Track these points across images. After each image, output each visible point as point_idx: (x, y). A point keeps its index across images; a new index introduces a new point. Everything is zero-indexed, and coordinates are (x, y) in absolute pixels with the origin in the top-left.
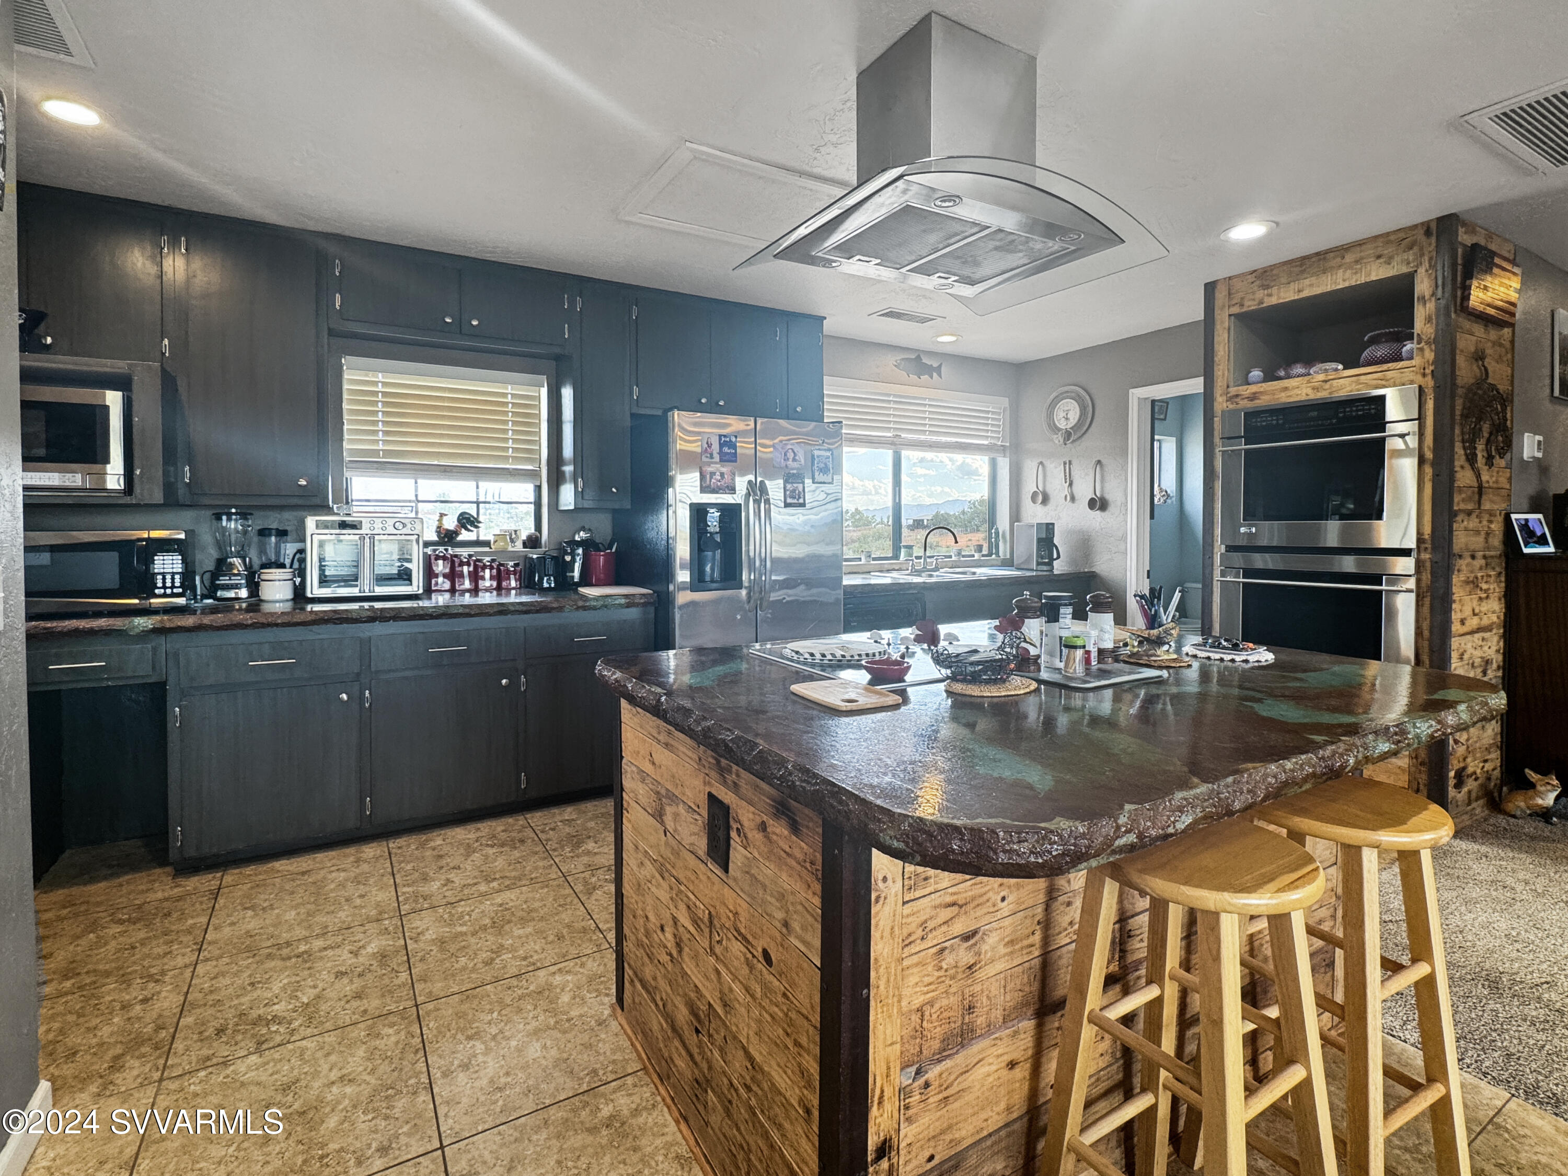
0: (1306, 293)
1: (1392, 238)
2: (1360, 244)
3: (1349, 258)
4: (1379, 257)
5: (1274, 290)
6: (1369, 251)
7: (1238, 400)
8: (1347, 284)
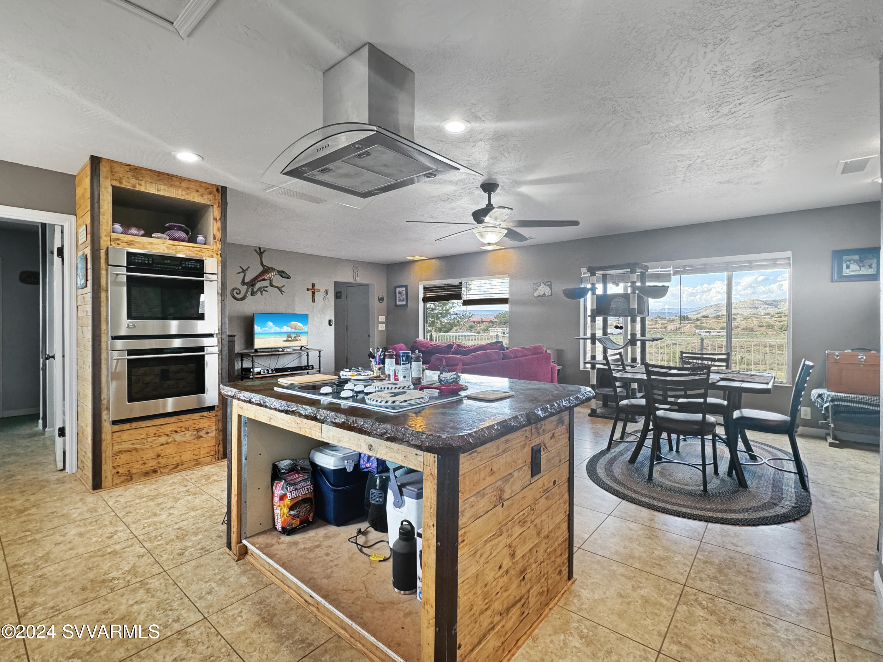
0: (161, 193)
1: (203, 185)
2: (189, 180)
3: (184, 184)
4: (197, 191)
5: (143, 183)
6: (192, 185)
7: (119, 242)
8: (183, 198)
